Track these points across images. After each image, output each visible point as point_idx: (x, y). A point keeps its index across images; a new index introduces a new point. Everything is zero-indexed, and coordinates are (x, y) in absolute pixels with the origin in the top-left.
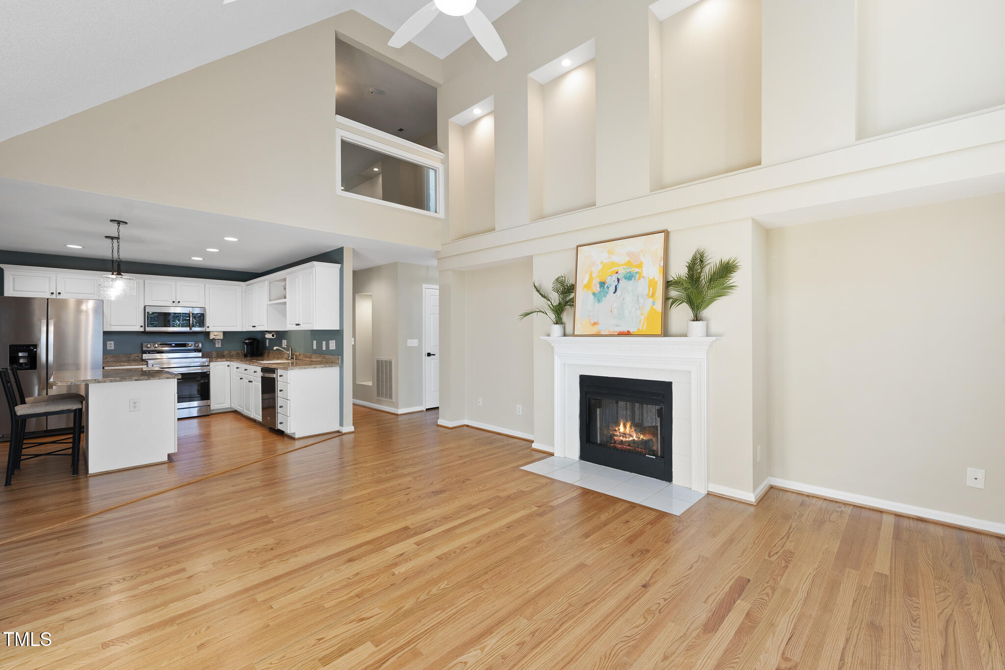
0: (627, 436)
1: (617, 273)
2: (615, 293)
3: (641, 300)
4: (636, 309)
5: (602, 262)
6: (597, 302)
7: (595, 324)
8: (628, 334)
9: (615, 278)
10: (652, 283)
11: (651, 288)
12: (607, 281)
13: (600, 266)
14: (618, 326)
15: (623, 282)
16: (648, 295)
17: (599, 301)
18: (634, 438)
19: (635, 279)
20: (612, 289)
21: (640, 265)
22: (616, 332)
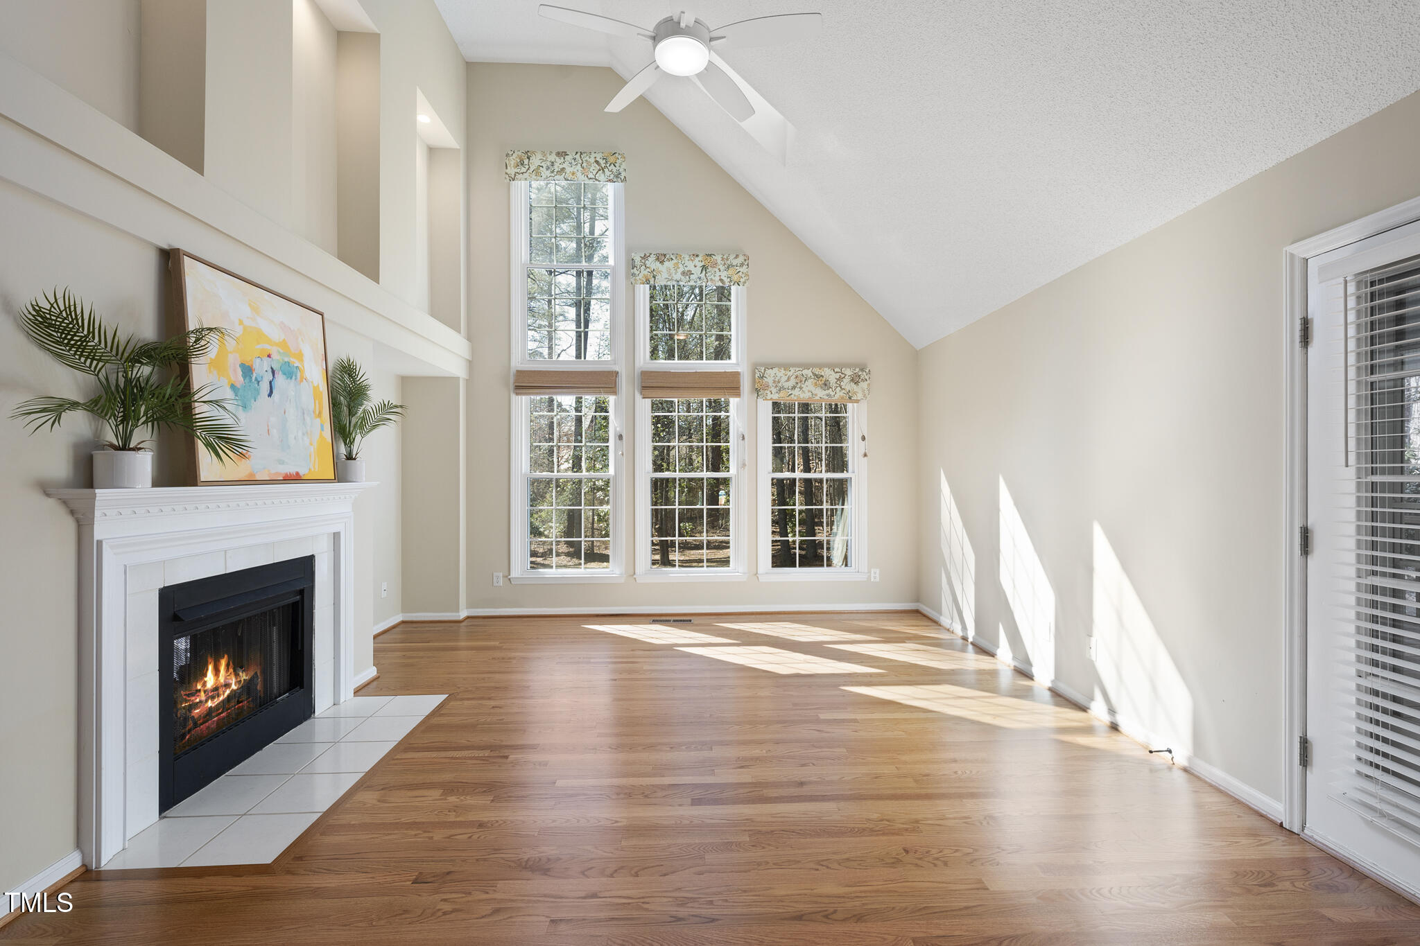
1: (269, 356)
2: (270, 395)
3: (307, 419)
4: (303, 434)
5: (242, 324)
6: (246, 407)
8: (298, 479)
9: (266, 367)
10: (316, 393)
11: (317, 402)
12: (254, 367)
13: (241, 332)
14: (281, 462)
15: (280, 380)
16: (314, 410)
17: (246, 404)
18: (233, 686)
19: (296, 379)
20: (265, 387)
21: (300, 356)
22: (280, 475)
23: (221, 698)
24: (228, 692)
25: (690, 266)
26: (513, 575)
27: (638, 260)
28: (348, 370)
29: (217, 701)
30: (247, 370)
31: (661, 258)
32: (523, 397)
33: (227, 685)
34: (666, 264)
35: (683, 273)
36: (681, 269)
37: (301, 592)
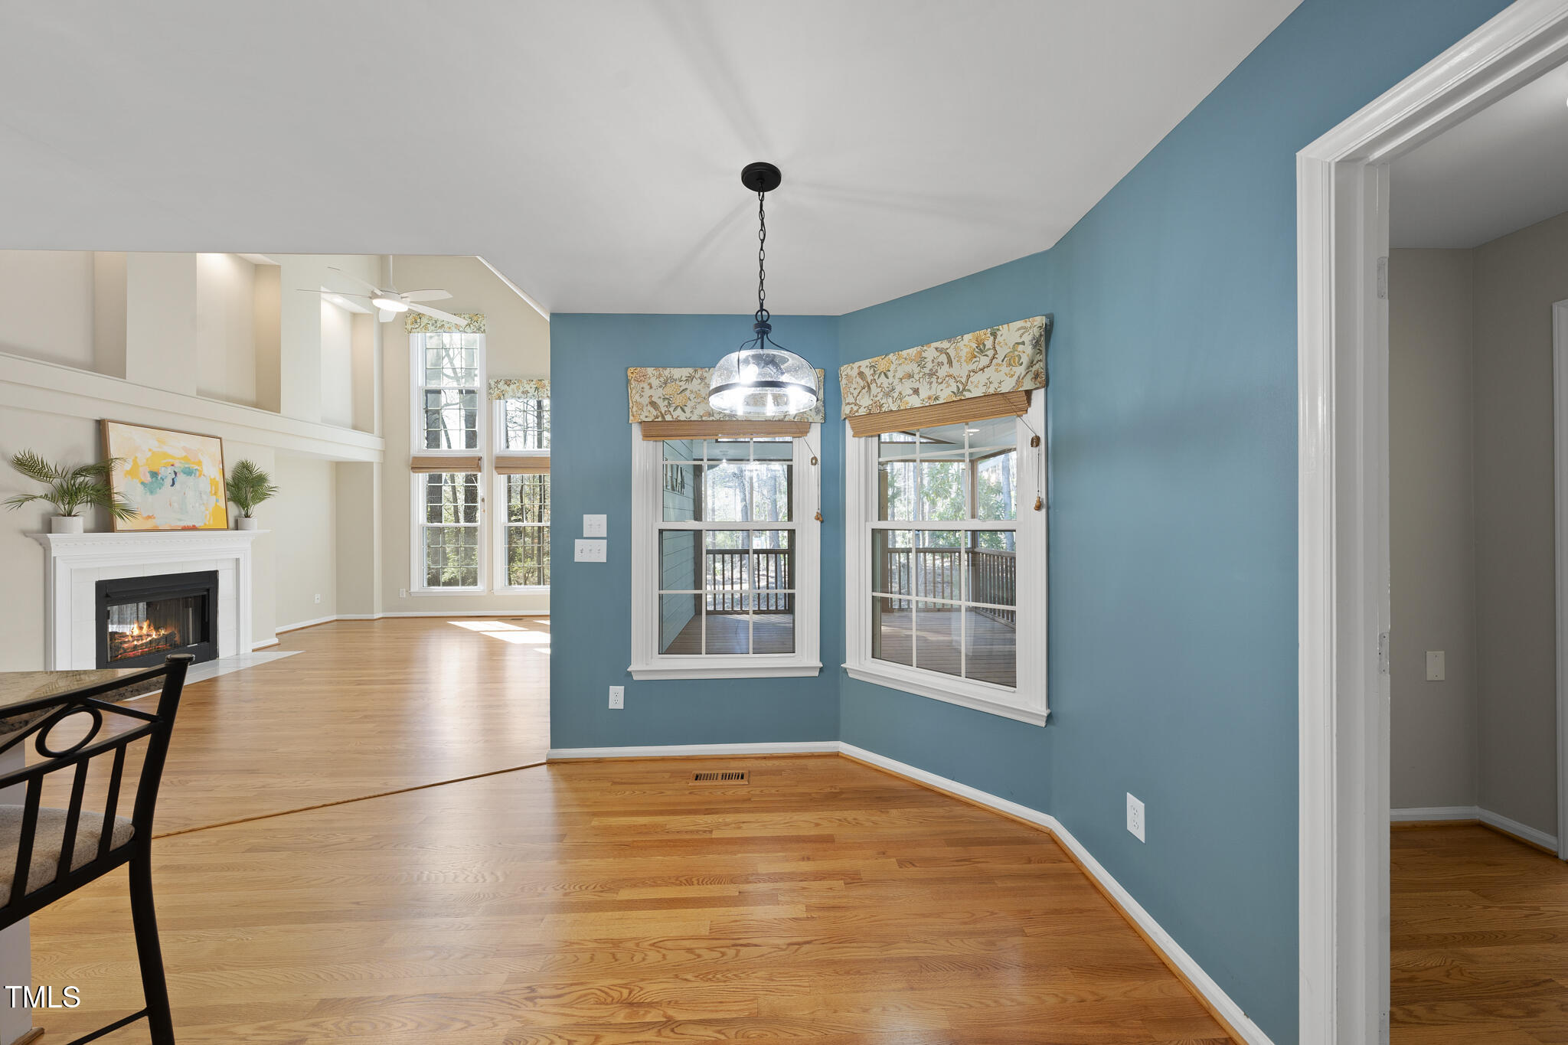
0: (143, 638)
1: (172, 465)
2: (172, 485)
3: (204, 496)
4: (201, 503)
5: (150, 450)
6: (148, 493)
7: (149, 517)
8: (194, 528)
9: (170, 470)
10: (213, 482)
11: (214, 488)
12: (160, 471)
13: (149, 454)
14: (180, 520)
15: (181, 477)
16: (211, 492)
17: (152, 492)
18: (154, 636)
19: (195, 475)
20: (168, 481)
21: (200, 463)
22: (179, 526)
23: (144, 641)
24: (150, 639)
25: (528, 387)
26: (412, 590)
27: (493, 383)
28: (245, 467)
29: (140, 642)
30: (154, 474)
31: (508, 383)
32: (420, 474)
33: (149, 635)
34: (512, 386)
35: (523, 392)
36: (521, 390)
37: (208, 590)
